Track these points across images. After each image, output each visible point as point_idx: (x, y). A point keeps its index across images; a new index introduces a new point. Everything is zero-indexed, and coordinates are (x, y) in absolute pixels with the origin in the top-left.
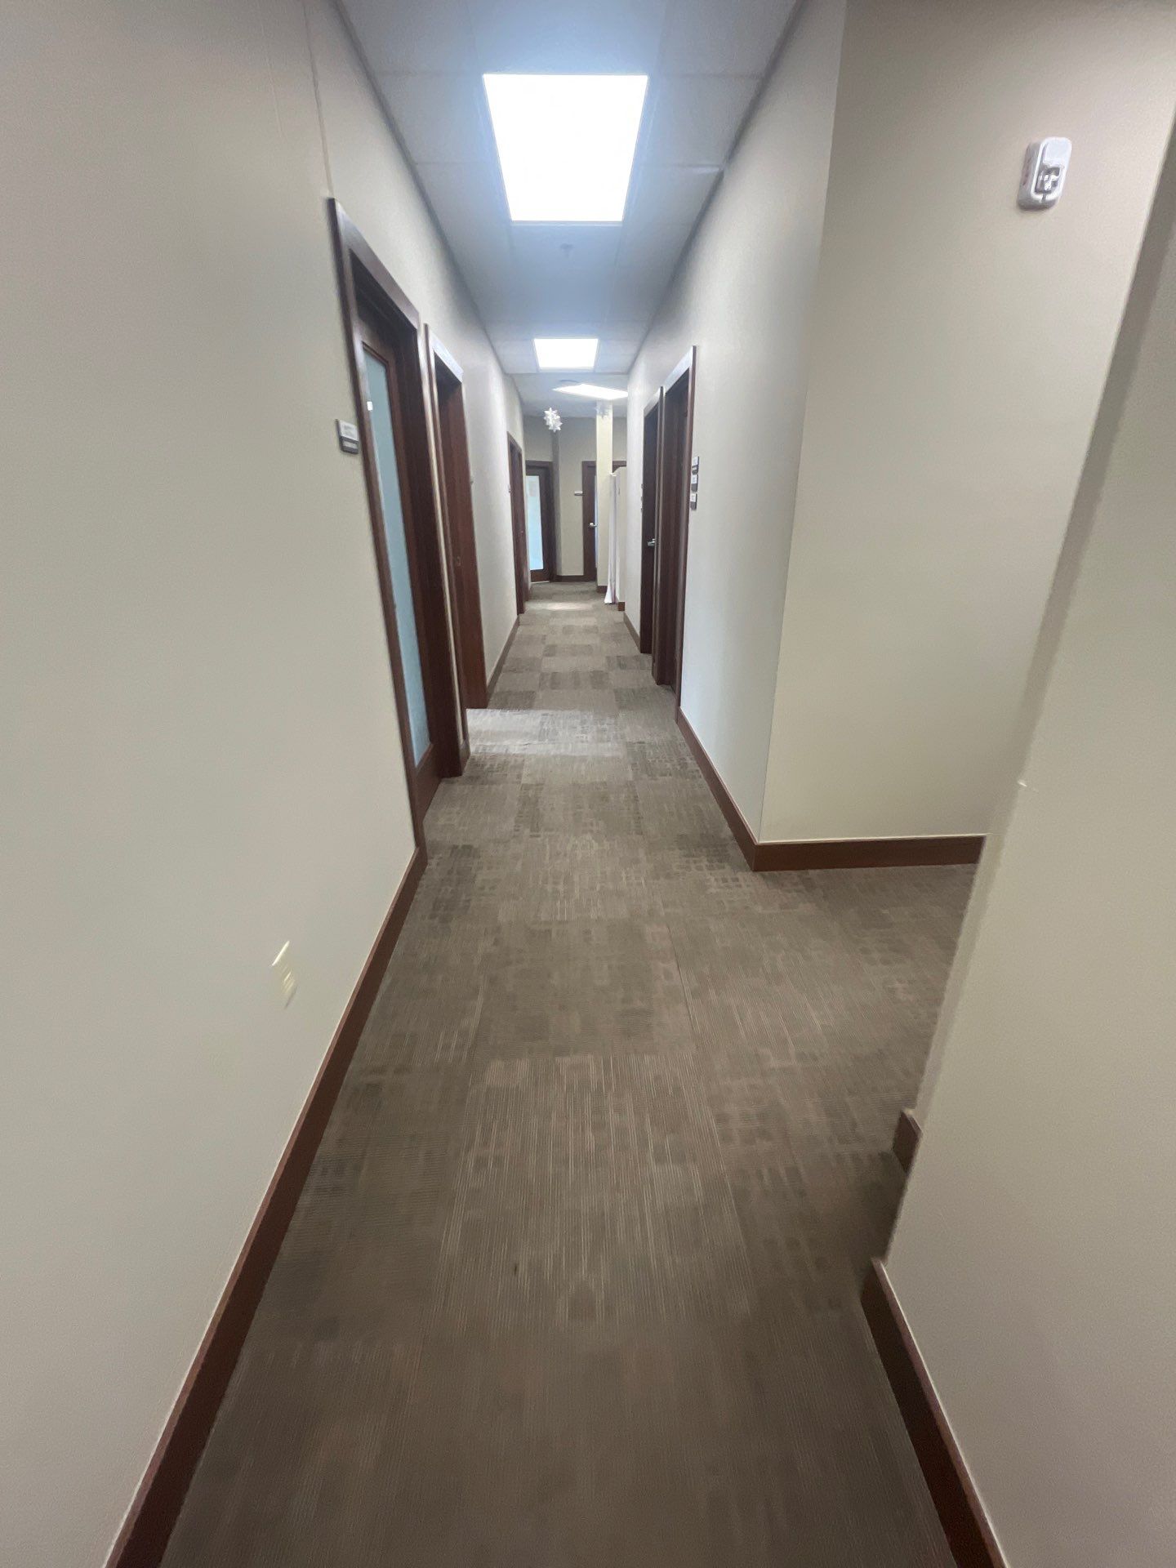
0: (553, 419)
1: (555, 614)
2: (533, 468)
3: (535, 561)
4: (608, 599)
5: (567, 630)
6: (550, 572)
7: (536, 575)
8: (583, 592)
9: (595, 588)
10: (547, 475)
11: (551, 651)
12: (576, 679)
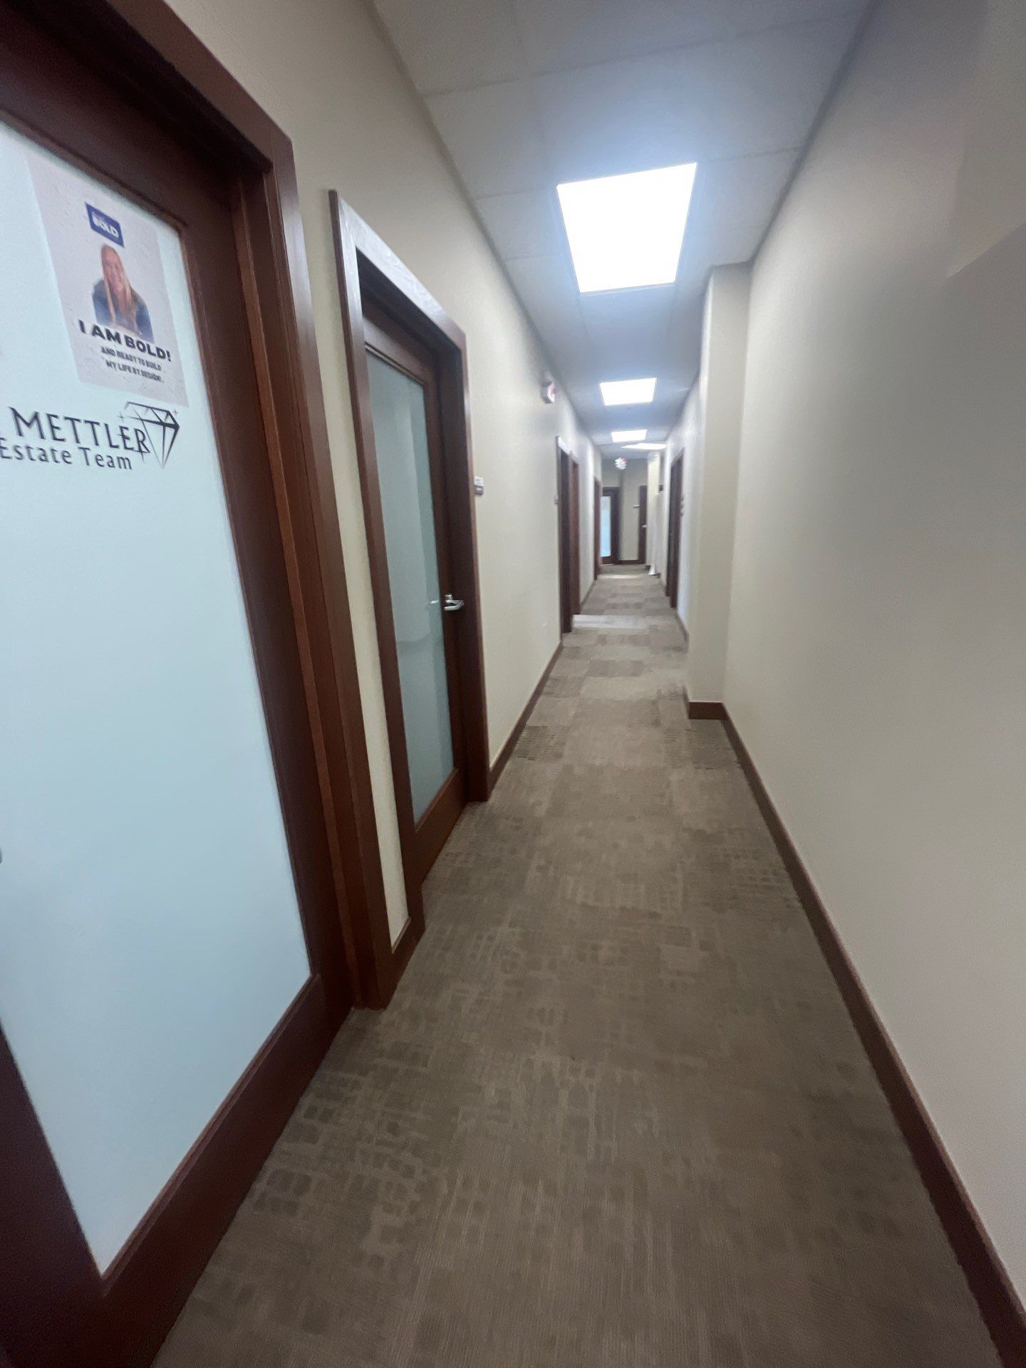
0: (620, 463)
1: (617, 580)
2: (607, 492)
3: (605, 551)
4: (652, 572)
5: (623, 587)
6: (615, 559)
7: (606, 560)
8: (636, 570)
9: (644, 568)
10: (616, 496)
11: (614, 595)
12: (626, 606)
